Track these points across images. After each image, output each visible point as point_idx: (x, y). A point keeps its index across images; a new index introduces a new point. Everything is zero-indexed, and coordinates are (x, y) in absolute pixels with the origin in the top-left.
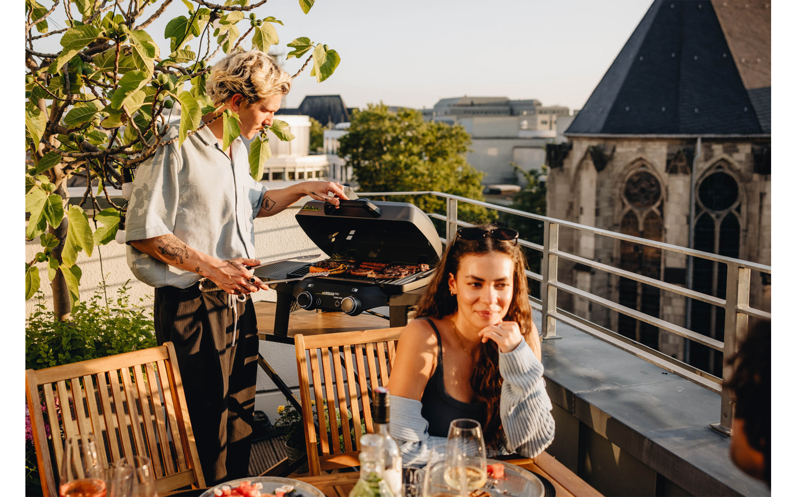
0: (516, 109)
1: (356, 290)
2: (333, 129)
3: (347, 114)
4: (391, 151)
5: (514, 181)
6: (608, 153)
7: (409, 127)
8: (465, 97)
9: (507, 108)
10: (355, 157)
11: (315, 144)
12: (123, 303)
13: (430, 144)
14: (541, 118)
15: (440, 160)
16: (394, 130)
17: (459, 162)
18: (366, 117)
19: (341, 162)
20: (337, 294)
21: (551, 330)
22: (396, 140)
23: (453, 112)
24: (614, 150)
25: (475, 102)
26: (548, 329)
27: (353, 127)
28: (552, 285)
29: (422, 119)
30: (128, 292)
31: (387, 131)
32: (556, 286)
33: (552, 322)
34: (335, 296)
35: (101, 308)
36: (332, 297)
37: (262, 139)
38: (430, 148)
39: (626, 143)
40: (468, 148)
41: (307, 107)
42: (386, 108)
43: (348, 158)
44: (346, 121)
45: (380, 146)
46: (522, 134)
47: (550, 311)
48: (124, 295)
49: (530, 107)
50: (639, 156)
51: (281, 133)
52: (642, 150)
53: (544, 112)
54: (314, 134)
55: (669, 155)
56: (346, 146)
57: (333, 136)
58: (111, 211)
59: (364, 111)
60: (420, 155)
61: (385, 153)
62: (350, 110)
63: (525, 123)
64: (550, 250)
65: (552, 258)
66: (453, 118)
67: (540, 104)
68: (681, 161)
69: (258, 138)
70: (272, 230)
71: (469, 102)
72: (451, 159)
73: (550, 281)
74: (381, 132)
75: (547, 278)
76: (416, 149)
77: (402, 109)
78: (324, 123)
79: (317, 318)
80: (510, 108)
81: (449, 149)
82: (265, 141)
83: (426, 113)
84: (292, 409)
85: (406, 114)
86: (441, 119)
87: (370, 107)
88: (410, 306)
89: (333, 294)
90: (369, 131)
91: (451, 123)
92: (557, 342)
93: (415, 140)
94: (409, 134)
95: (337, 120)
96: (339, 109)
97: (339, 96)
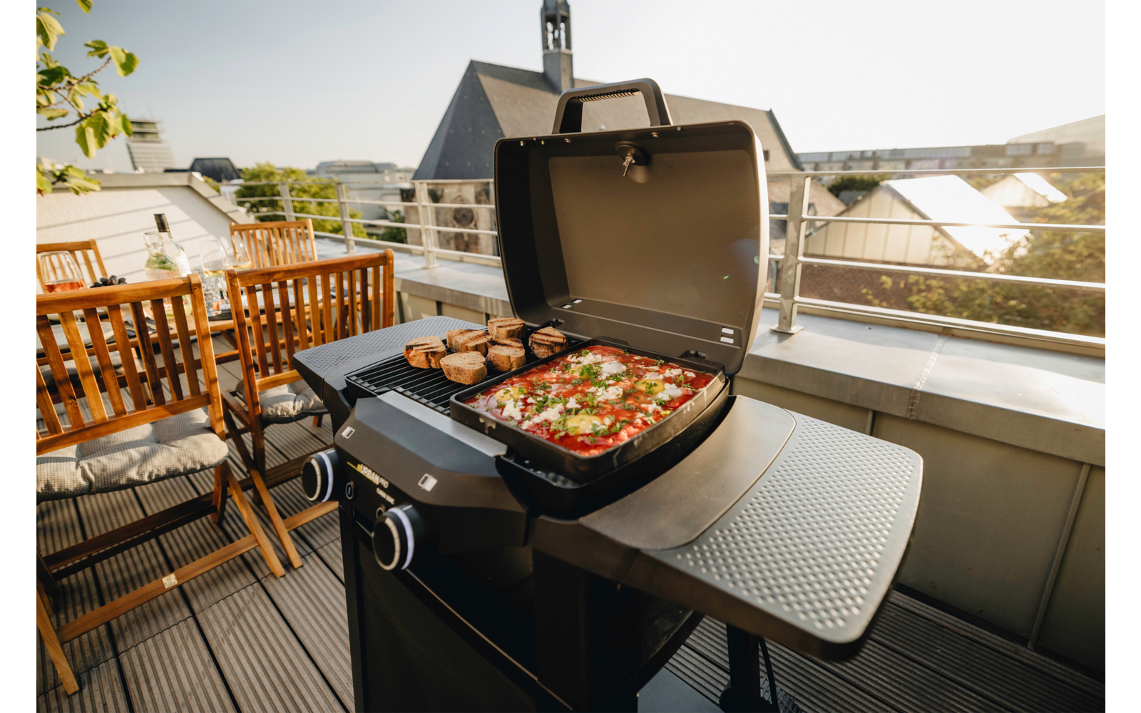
0: (380, 169)
2: (229, 184)
3: (236, 173)
5: (385, 218)
6: (439, 193)
8: (340, 161)
9: (373, 169)
10: (253, 205)
14: (398, 175)
18: (255, 175)
23: (332, 171)
24: (443, 191)
25: (349, 164)
27: (246, 182)
29: (306, 176)
39: (449, 187)
41: (198, 167)
44: (238, 177)
46: (386, 186)
49: (390, 167)
50: (459, 194)
52: (460, 190)
53: (399, 171)
55: (476, 192)
57: (229, 191)
59: (254, 170)
62: (241, 170)
63: (387, 179)
66: (331, 175)
67: (395, 166)
68: (482, 196)
71: (342, 164)
77: (290, 169)
78: (218, 180)
80: (375, 169)
83: (310, 173)
85: (293, 172)
86: (323, 176)
87: (258, 165)
90: (260, 185)
91: (331, 178)
95: (230, 178)
96: (230, 169)
97: (227, 159)
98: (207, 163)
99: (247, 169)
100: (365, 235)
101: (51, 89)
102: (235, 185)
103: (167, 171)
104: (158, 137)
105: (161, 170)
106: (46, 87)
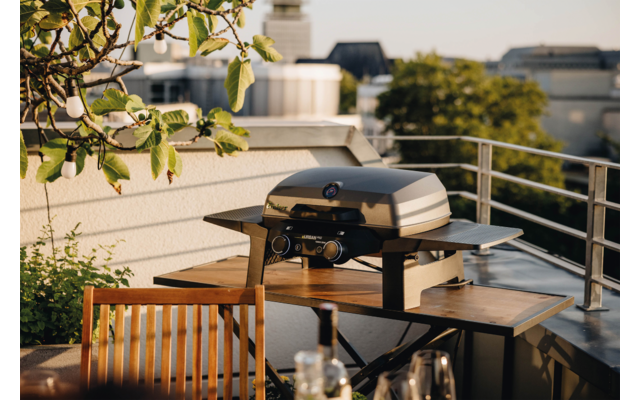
0: (608, 61)
1: (342, 233)
2: (371, 83)
3: (389, 66)
4: (443, 112)
7: (468, 83)
8: (542, 47)
9: (596, 61)
10: (396, 120)
11: (347, 101)
12: (71, 251)
13: (496, 104)
15: (507, 124)
16: (449, 84)
17: (531, 128)
19: (380, 125)
20: (320, 238)
21: (595, 300)
22: (450, 98)
23: (525, 65)
25: (556, 51)
26: (592, 298)
27: (396, 80)
28: (597, 243)
29: (484, 72)
30: (77, 239)
31: (439, 87)
32: (602, 245)
33: (598, 289)
34: (318, 240)
35: (45, 258)
36: (313, 241)
37: (242, 59)
38: (494, 109)
40: (544, 109)
41: (337, 56)
42: (441, 58)
43: (388, 119)
44: (386, 72)
45: (429, 105)
47: (594, 277)
48: (72, 242)
51: (265, 53)
54: (346, 91)
56: (387, 106)
57: (369, 93)
58: (59, 143)
59: (411, 62)
60: (481, 118)
61: (435, 114)
62: (392, 61)
64: (596, 200)
65: (597, 210)
66: (525, 72)
69: (237, 58)
70: (257, 177)
71: (545, 52)
72: (522, 123)
73: (595, 239)
74: (431, 88)
75: (591, 236)
76: (476, 110)
77: (461, 60)
78: (359, 76)
79: (303, 274)
80: (600, 61)
81: (518, 111)
82: (245, 62)
83: (491, 66)
84: (272, 384)
85: (465, 66)
86: (511, 74)
87: (419, 54)
88: (407, 253)
89: (315, 238)
90: (415, 86)
91: (523, 78)
92: (602, 314)
93: (474, 98)
94: (468, 91)
95: (374, 73)
96: (378, 59)
97: (377, 44)
98: (351, 48)
99: (402, 60)
100: (561, 184)
101: (218, 14)
102: (380, 85)
103: (300, 61)
104: (299, 11)
105: (293, 58)
106: (213, 12)
